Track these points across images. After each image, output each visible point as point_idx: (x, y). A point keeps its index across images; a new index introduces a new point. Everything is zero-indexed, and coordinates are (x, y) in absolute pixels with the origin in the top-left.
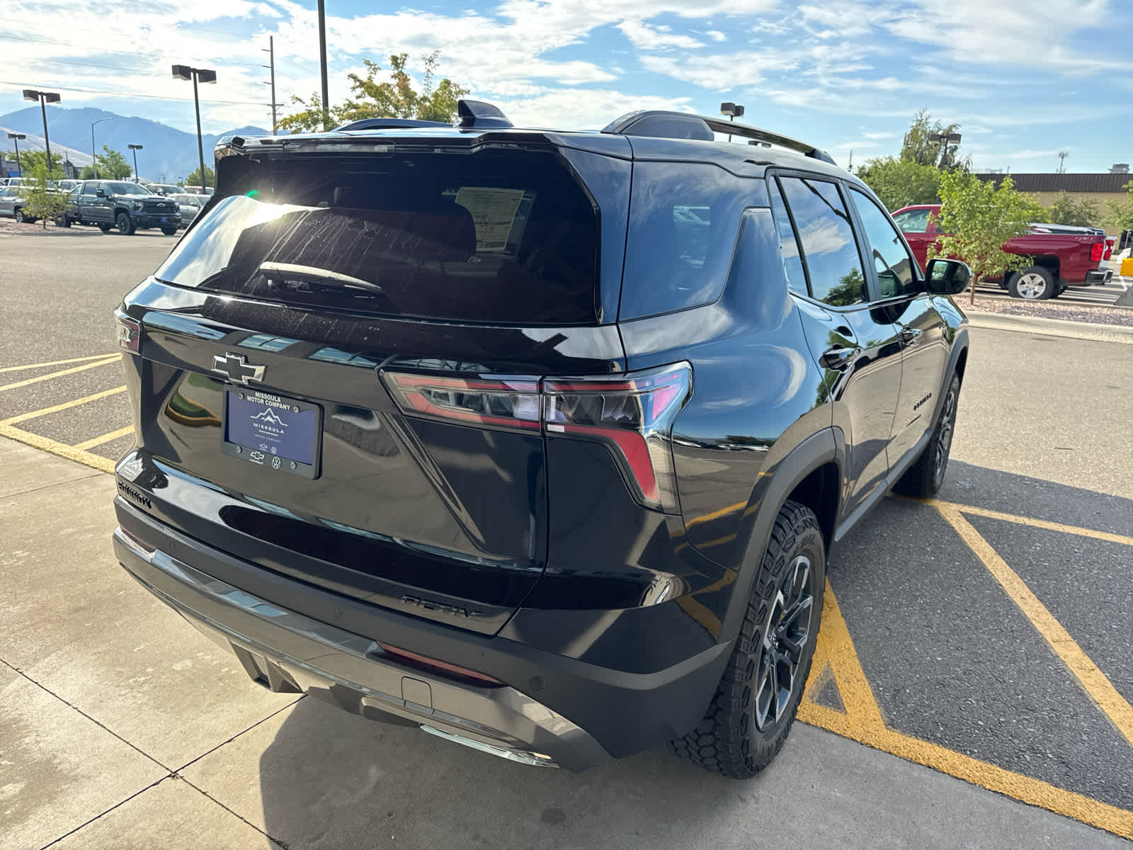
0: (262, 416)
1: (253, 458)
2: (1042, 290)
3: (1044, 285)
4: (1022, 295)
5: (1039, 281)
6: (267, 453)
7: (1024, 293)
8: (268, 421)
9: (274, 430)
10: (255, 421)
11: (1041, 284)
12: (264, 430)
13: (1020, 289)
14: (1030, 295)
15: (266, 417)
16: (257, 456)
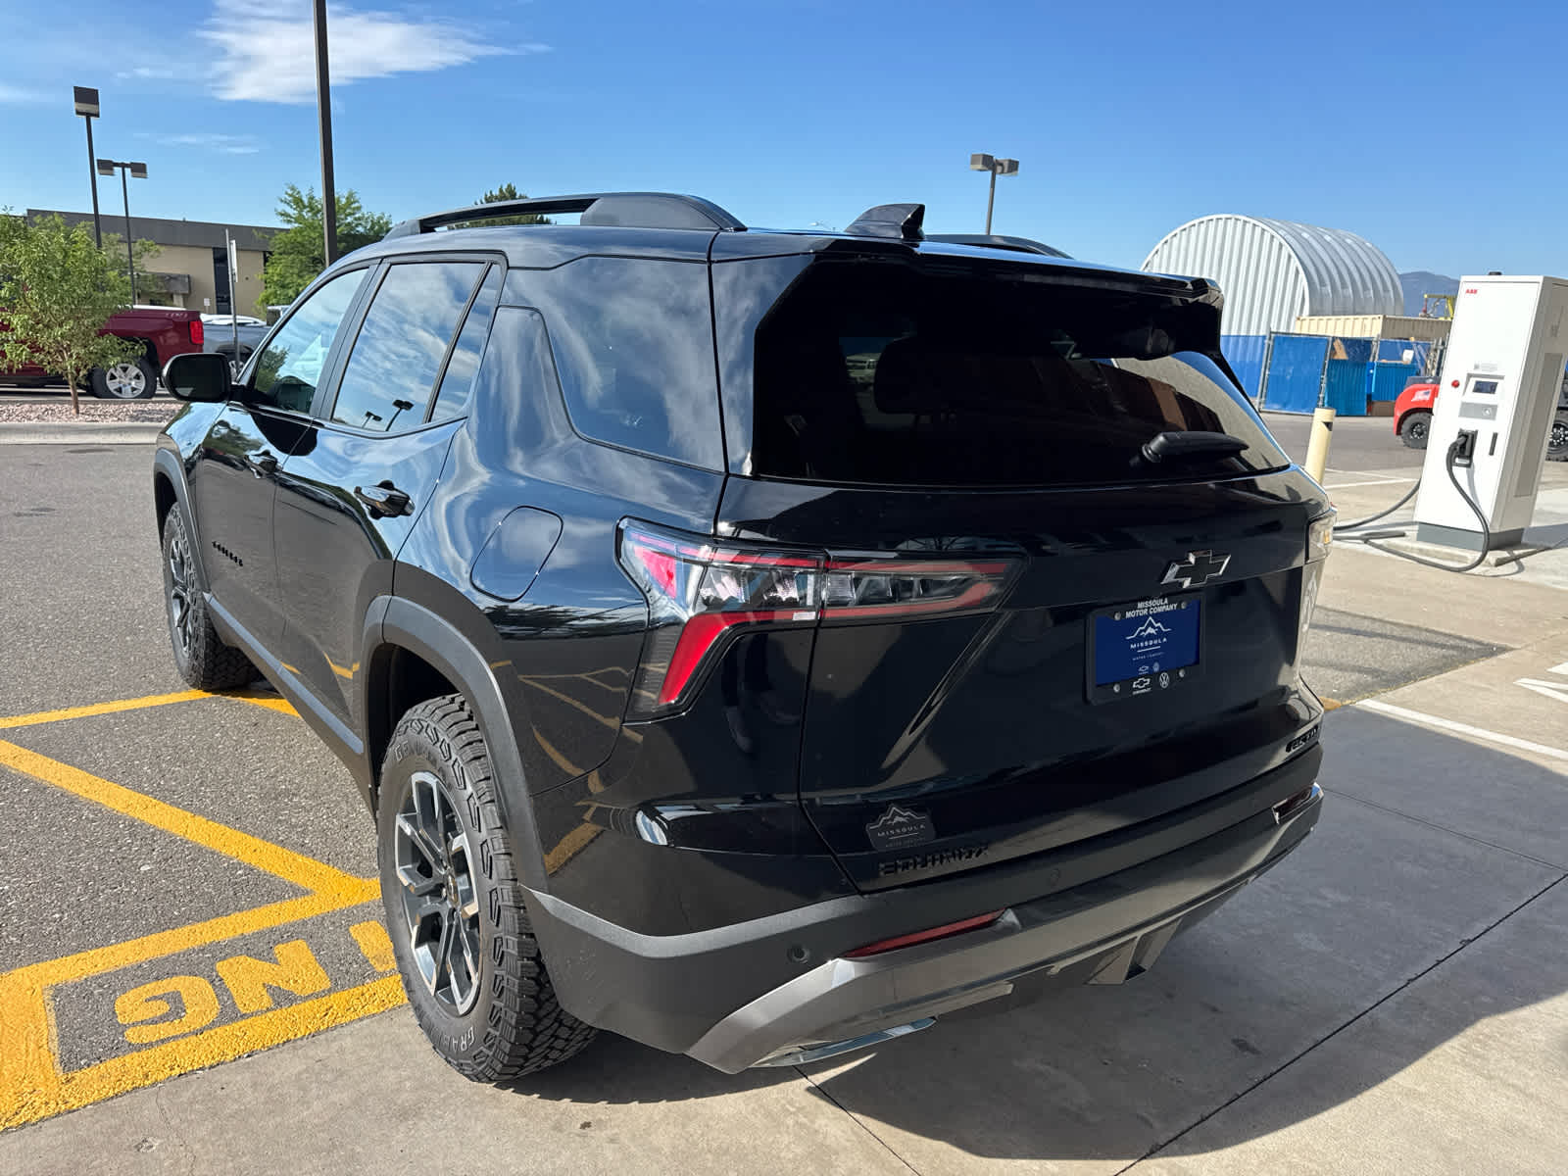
0: (1141, 631)
1: (1137, 689)
2: (142, 385)
3: (143, 377)
4: (118, 394)
5: (134, 374)
6: (1151, 674)
7: (120, 390)
8: (1149, 634)
9: (1156, 642)
10: (1133, 641)
11: (137, 377)
12: (1145, 647)
13: (112, 386)
14: (127, 392)
15: (1145, 631)
16: (1141, 683)
